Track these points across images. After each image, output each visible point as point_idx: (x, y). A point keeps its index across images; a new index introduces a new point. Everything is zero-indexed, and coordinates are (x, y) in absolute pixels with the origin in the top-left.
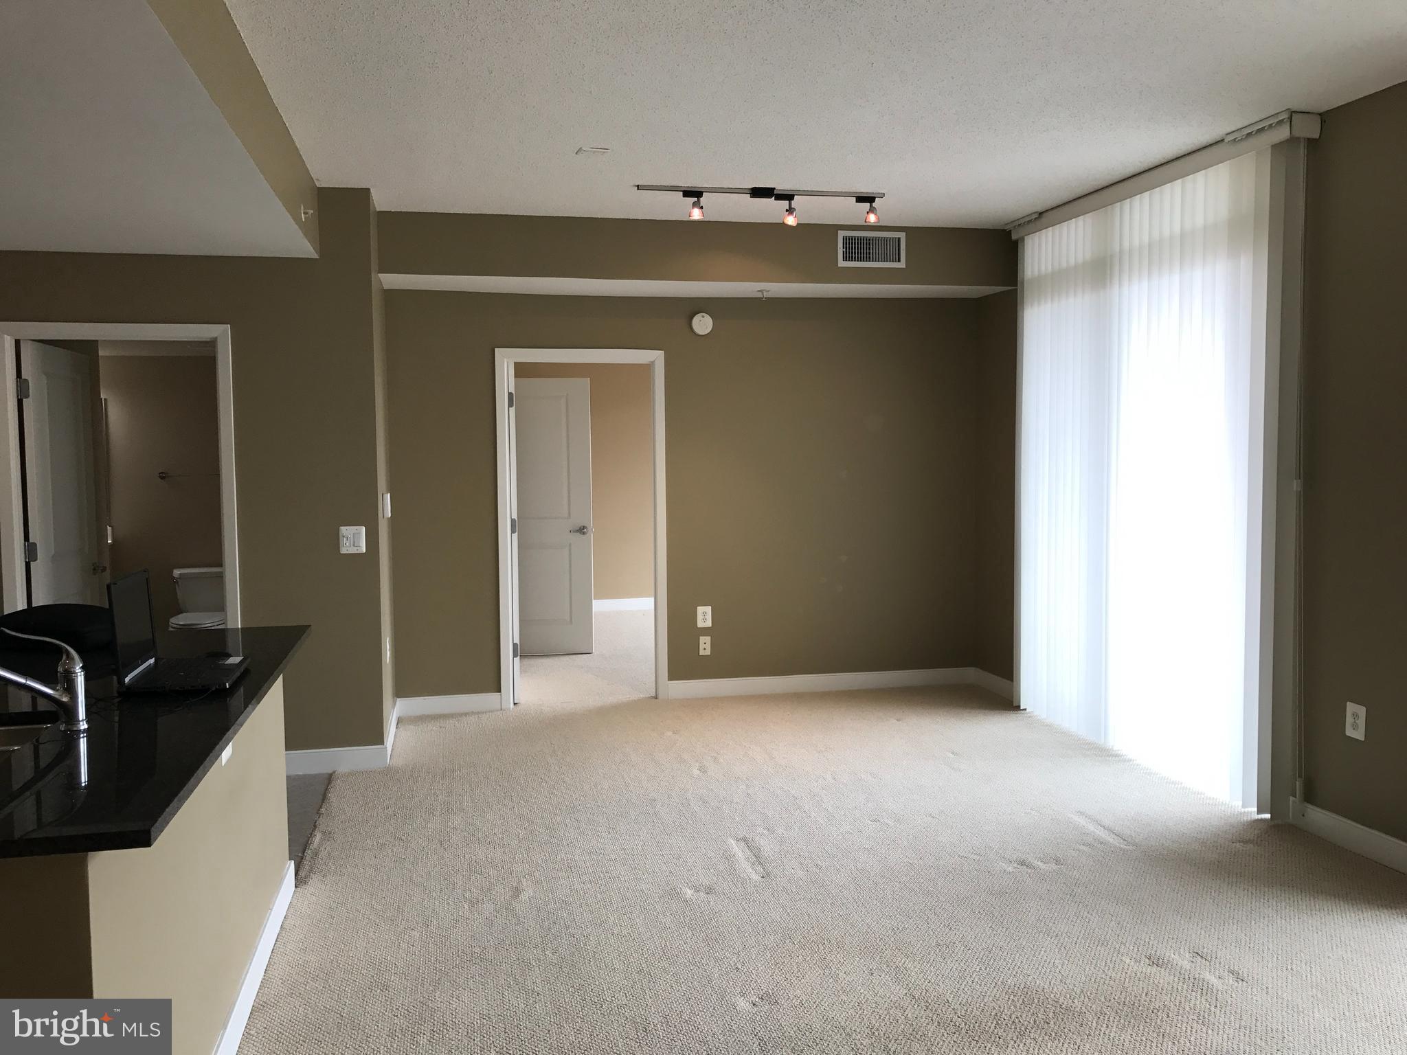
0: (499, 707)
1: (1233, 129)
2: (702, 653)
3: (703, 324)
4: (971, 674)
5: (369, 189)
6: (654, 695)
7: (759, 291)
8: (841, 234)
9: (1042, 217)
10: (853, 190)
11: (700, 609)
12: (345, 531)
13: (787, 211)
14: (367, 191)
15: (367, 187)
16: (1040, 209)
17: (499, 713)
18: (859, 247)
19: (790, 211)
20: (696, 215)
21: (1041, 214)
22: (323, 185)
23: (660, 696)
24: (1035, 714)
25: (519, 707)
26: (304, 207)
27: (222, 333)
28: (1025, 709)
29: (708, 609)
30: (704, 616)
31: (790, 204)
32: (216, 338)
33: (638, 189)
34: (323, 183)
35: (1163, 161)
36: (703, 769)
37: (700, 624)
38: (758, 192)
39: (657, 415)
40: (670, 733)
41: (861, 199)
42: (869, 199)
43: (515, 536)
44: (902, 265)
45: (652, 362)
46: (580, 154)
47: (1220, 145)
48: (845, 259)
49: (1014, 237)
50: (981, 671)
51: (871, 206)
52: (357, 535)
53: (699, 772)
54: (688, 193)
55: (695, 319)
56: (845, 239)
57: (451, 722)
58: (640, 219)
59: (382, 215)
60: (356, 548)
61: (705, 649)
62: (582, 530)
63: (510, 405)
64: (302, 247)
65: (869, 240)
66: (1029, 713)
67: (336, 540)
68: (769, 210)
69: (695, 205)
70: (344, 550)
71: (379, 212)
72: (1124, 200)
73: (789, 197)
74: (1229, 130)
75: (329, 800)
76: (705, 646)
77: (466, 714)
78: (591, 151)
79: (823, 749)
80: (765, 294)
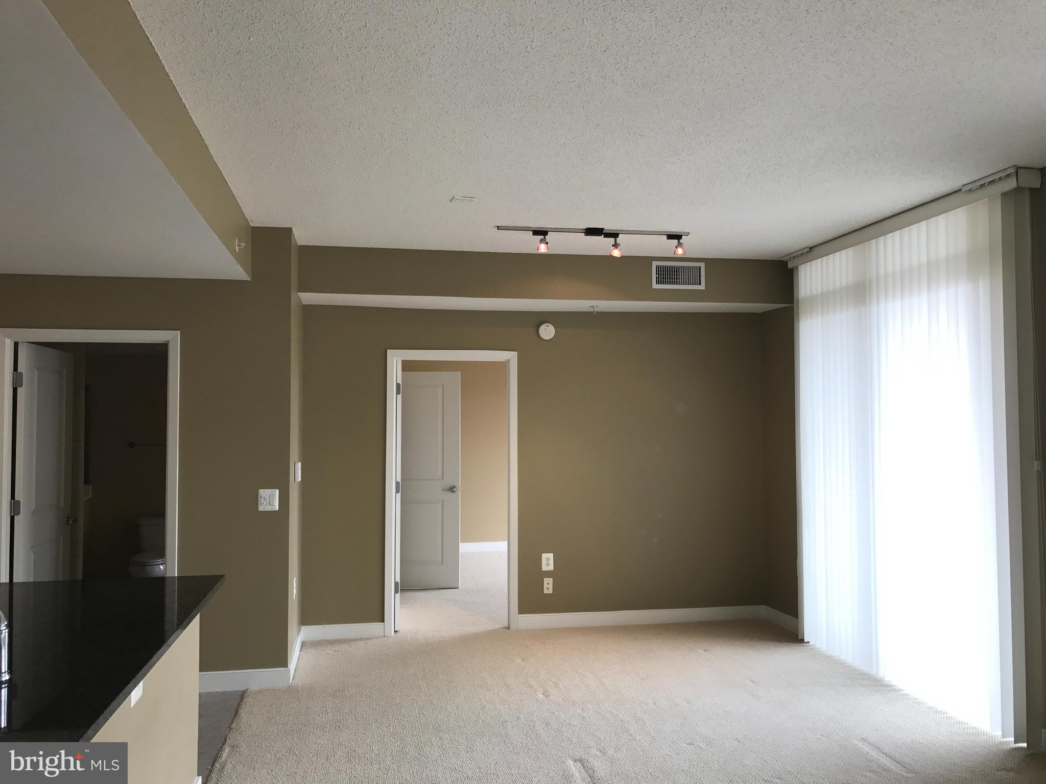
0: (383, 636)
1: (970, 181)
2: (545, 592)
3: (547, 332)
4: (763, 611)
5: (291, 228)
6: (506, 625)
7: (590, 307)
8: (655, 264)
9: (812, 251)
10: (665, 230)
11: (544, 556)
12: (263, 493)
13: (613, 245)
14: (289, 230)
15: (290, 227)
16: (811, 243)
17: (382, 639)
18: (668, 274)
19: (616, 245)
20: (543, 249)
21: (811, 248)
22: (256, 226)
23: (512, 627)
24: (817, 647)
25: (399, 634)
26: (238, 239)
27: (172, 338)
28: (809, 642)
29: (551, 556)
30: (548, 561)
31: (616, 241)
32: (169, 341)
33: (498, 229)
34: (256, 222)
35: (910, 207)
36: (546, 694)
37: (544, 568)
38: (590, 232)
39: (511, 401)
40: (519, 660)
41: (671, 237)
42: (677, 237)
43: (399, 495)
44: (702, 287)
45: (508, 360)
46: (453, 201)
47: (958, 194)
48: (658, 282)
49: (790, 266)
50: (770, 608)
51: (679, 242)
52: (272, 497)
53: (542, 696)
54: (536, 232)
55: (541, 326)
56: (658, 268)
57: (344, 646)
58: (500, 252)
59: (302, 248)
60: (271, 507)
61: (548, 588)
62: (452, 489)
63: (398, 393)
64: (238, 272)
65: (677, 268)
66: (812, 645)
67: (256, 499)
68: (599, 246)
69: (541, 241)
70: (261, 508)
71: (300, 246)
72: (878, 237)
73: (615, 235)
74: (965, 182)
75: (240, 715)
76: (548, 585)
77: (356, 640)
78: (461, 199)
79: (645, 677)
80: (595, 309)
